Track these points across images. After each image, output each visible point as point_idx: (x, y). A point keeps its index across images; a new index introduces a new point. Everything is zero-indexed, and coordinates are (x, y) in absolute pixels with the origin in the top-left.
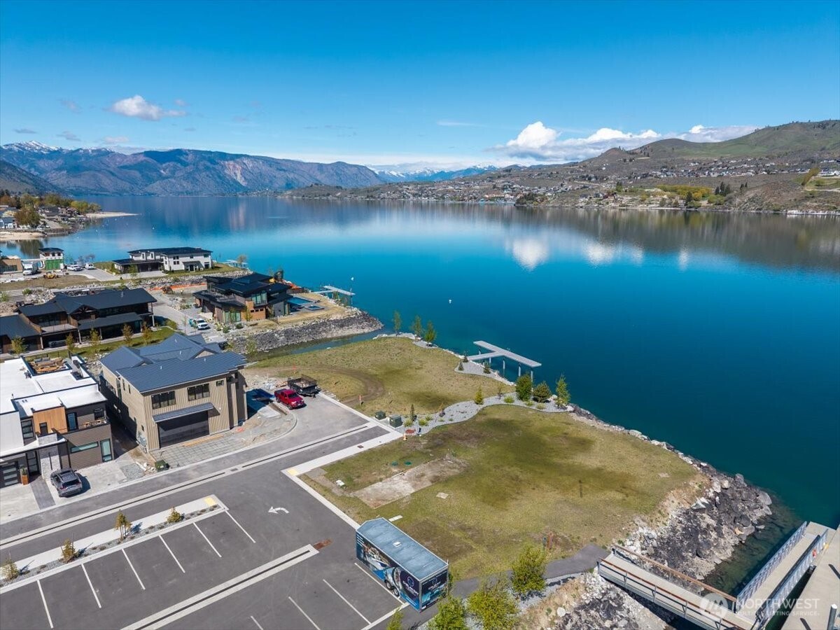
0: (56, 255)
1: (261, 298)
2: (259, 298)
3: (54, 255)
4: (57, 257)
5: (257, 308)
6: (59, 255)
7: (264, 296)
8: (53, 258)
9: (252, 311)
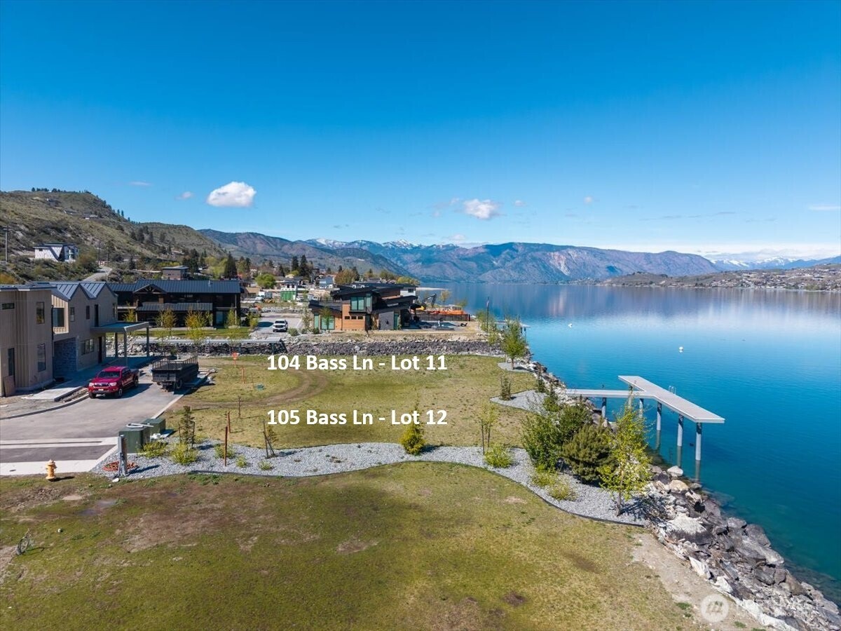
0: (291, 287)
1: (365, 303)
2: (361, 302)
3: (288, 287)
4: (291, 289)
5: (354, 314)
6: (293, 287)
7: (369, 301)
8: (288, 289)
9: (347, 318)
